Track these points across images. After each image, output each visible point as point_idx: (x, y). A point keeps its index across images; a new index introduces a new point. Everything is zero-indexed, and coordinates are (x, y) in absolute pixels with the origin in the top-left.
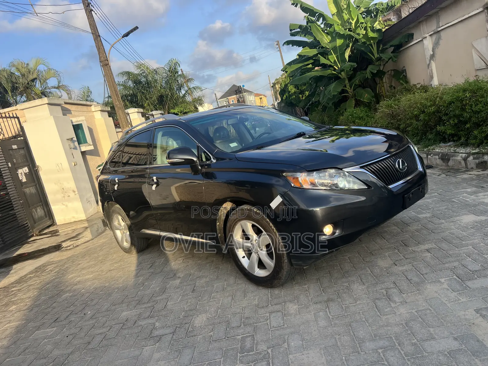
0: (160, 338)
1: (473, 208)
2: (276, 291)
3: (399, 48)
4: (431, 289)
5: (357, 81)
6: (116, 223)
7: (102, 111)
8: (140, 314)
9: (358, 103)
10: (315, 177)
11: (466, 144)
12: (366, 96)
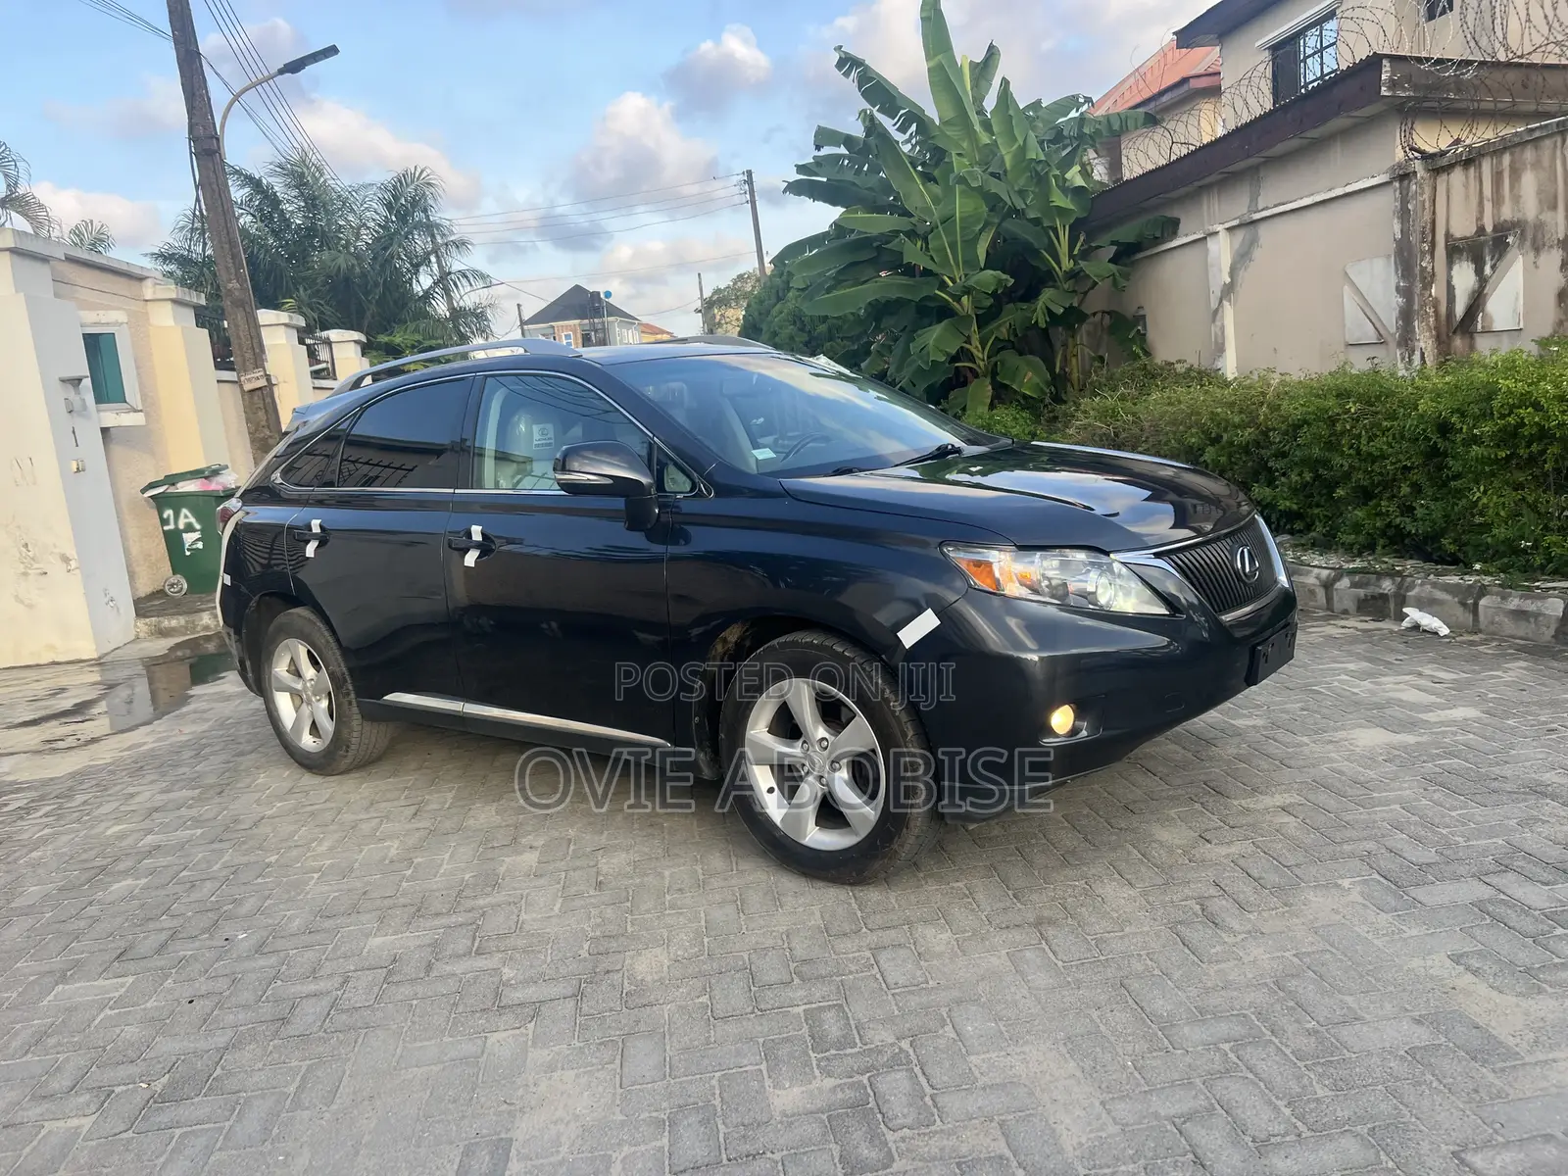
0: (535, 1010)
1: (1378, 713)
2: (873, 895)
3: (1129, 254)
4: (1318, 904)
5: (1002, 329)
6: (280, 669)
7: (175, 301)
8: (436, 946)
9: (1002, 394)
10: (1044, 567)
11: (1326, 545)
12: (1029, 378)
